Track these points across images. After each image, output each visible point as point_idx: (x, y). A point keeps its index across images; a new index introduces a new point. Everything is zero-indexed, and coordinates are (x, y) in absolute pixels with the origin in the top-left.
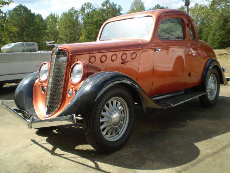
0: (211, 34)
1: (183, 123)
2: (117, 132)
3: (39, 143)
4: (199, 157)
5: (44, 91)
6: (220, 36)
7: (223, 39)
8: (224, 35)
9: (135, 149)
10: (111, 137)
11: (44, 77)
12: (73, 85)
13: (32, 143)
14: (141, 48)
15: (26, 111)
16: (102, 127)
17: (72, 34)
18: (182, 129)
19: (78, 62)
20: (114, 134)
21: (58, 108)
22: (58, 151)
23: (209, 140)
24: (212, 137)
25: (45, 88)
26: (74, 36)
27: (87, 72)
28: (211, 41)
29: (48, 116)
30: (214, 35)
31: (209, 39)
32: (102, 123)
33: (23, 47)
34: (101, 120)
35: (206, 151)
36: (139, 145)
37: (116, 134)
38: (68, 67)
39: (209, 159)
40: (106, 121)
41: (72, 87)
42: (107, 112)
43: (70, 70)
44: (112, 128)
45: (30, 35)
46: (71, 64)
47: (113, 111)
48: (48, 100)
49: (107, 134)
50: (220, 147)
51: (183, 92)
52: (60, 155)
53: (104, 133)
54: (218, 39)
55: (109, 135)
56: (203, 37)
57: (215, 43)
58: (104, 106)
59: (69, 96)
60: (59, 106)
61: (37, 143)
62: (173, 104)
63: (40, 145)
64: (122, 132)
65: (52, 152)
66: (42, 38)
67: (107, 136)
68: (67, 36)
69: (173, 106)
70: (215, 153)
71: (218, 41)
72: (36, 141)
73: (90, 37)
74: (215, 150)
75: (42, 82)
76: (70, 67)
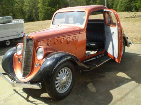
0: (120, 2)
1: (103, 75)
2: (65, 86)
3: (19, 92)
4: (113, 101)
5: (20, 61)
6: (125, 3)
7: (127, 5)
8: (127, 3)
9: (76, 95)
10: (62, 90)
11: (19, 53)
12: (38, 60)
13: (14, 92)
14: (79, 33)
15: (9, 74)
16: (56, 86)
17: (33, 2)
18: (103, 79)
19: (40, 46)
20: (63, 88)
21: (29, 74)
22: (31, 98)
23: (119, 88)
24: (120, 86)
25: (20, 59)
26: (34, 4)
27: (46, 52)
28: (120, 6)
29: (23, 78)
30: (121, 2)
31: (118, 5)
32: (57, 84)
33: (3, 20)
34: (56, 82)
35: (117, 97)
36: (78, 93)
37: (65, 88)
38: (35, 49)
39: (119, 102)
40: (59, 83)
41: (38, 62)
42: (59, 77)
43: (36, 51)
44: (62, 85)
45: (6, 4)
46: (36, 47)
47: (63, 76)
48: (23, 68)
49: (59, 89)
50: (125, 93)
51: (103, 55)
52: (32, 102)
53: (58, 89)
54: (124, 5)
55: (61, 89)
56: (115, 4)
57: (122, 8)
58: (57, 74)
59: (36, 67)
60: (30, 72)
61: (17, 92)
62: (98, 65)
63: (19, 94)
64: (68, 86)
65: (27, 99)
66: (14, 5)
67: (60, 90)
68: (29, 3)
69: (98, 66)
70: (122, 98)
71: (124, 6)
72: (17, 91)
73: (45, 4)
74: (122, 96)
75: (18, 56)
76: (36, 49)
